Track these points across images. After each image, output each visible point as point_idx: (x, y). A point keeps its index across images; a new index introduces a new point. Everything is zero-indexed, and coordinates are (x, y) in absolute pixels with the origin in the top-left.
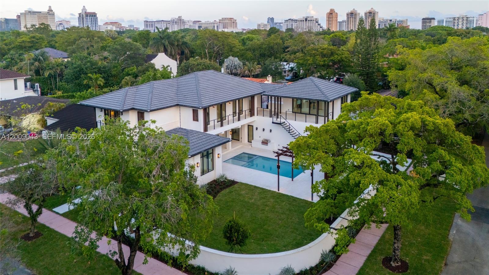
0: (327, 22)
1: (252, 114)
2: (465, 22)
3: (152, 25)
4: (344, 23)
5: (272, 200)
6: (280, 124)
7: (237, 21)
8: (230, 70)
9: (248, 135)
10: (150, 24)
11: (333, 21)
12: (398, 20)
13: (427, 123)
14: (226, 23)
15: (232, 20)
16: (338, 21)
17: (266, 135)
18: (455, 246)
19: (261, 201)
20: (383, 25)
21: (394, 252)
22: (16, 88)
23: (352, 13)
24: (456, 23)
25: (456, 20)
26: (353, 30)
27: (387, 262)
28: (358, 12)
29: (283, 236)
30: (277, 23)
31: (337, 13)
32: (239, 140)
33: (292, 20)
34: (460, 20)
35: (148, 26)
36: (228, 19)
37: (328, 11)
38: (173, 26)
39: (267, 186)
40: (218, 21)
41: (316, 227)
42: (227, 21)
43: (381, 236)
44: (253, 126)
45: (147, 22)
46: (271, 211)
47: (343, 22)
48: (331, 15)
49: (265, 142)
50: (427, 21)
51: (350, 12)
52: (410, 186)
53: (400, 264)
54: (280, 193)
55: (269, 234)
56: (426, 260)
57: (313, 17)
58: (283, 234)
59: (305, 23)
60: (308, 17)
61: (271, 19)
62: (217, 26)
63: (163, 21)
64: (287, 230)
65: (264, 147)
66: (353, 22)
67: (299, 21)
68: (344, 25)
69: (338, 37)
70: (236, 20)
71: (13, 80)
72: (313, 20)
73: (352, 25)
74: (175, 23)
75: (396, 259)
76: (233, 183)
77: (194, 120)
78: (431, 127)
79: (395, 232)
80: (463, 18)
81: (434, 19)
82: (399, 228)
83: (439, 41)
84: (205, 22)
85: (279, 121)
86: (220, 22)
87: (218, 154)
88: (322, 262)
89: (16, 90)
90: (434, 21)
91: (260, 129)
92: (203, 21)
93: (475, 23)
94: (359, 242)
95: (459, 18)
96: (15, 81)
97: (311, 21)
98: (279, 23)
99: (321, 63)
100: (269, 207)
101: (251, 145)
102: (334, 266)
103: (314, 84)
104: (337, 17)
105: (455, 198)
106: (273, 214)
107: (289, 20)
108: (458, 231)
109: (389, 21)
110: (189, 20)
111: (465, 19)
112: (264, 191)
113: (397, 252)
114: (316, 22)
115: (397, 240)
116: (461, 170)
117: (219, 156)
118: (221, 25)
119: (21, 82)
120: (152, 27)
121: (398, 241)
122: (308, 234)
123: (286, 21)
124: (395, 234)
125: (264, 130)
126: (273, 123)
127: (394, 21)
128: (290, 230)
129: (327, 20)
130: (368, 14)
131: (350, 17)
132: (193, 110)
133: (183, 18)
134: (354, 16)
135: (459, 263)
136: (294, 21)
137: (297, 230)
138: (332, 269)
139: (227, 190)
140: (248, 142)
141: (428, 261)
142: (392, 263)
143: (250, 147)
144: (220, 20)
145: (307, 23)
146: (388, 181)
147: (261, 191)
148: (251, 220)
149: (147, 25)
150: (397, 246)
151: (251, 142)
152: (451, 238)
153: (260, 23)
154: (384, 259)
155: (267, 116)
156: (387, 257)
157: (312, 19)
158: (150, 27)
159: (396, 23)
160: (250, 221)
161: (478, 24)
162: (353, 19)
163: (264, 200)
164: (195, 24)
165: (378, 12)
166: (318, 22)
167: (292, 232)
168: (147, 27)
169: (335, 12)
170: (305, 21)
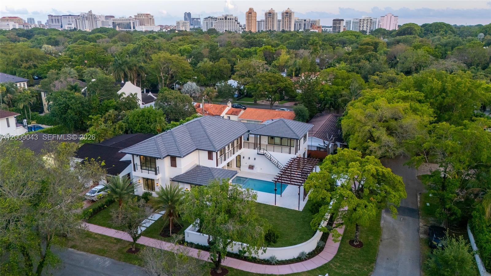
0: (247, 21)
1: (240, 148)
2: (369, 23)
3: (58, 20)
4: (263, 22)
5: (274, 212)
6: (263, 155)
7: (154, 18)
8: (189, 94)
9: (236, 162)
10: (55, 19)
11: (253, 20)
12: (311, 20)
13: (379, 171)
14: (143, 20)
15: (149, 16)
16: (257, 20)
17: (251, 162)
18: (384, 230)
20: (298, 24)
21: (356, 237)
22: (9, 126)
23: (270, 13)
24: (362, 24)
25: (362, 21)
26: (272, 30)
27: (351, 242)
28: (276, 12)
30: (194, 19)
31: (256, 13)
32: (229, 166)
33: (212, 18)
34: (365, 22)
35: (54, 21)
36: (144, 15)
37: (248, 10)
38: (84, 22)
39: (266, 202)
40: (134, 17)
42: (143, 17)
43: (344, 228)
44: (240, 156)
45: (52, 16)
46: (277, 219)
47: (261, 21)
48: (251, 13)
49: (251, 167)
50: (337, 22)
51: (268, 11)
52: (372, 206)
53: (358, 243)
54: (277, 207)
56: (371, 240)
57: (232, 15)
59: (224, 22)
60: (228, 15)
61: (188, 14)
62: (133, 23)
63: (70, 15)
65: (250, 171)
66: (271, 22)
67: (219, 19)
68: (263, 25)
69: (268, 50)
70: (152, 16)
71: (6, 119)
72: (233, 19)
73: (271, 25)
74: (85, 19)
75: (357, 241)
77: (209, 159)
78: (381, 174)
80: (367, 20)
81: (343, 20)
83: (354, 59)
84: (120, 18)
85: (262, 152)
86: (136, 19)
88: (318, 247)
89: (9, 128)
90: (343, 22)
91: (246, 158)
92: (117, 17)
93: (377, 25)
95: (364, 20)
96: (7, 119)
97: (231, 19)
98: (196, 19)
99: (270, 89)
100: (274, 217)
101: (240, 169)
102: (325, 248)
103: (286, 125)
104: (256, 17)
105: (389, 208)
106: (279, 221)
107: (209, 17)
108: (385, 221)
109: (303, 21)
110: (100, 15)
111: (369, 20)
112: (266, 206)
113: (357, 237)
114: (236, 21)
115: (358, 231)
116: (395, 196)
118: (137, 22)
119: (12, 120)
120: (58, 22)
122: (305, 231)
123: (205, 18)
124: (357, 228)
125: (249, 158)
126: (258, 154)
127: (308, 21)
129: (246, 20)
130: (285, 14)
131: (268, 16)
132: (209, 152)
133: (93, 13)
134: (272, 16)
135: (387, 239)
136: (214, 19)
138: (324, 250)
140: (237, 167)
141: (372, 240)
142: (354, 243)
143: (240, 171)
144: (135, 16)
145: (227, 22)
146: (360, 204)
147: (264, 206)
149: (52, 19)
150: (358, 234)
151: (240, 167)
152: (381, 225)
153: (179, 20)
154: (350, 241)
155: (252, 148)
156: (351, 240)
157: (231, 18)
158: (56, 22)
159: (310, 23)
161: (380, 25)
162: (271, 18)
163: (269, 212)
164: (108, 19)
165: (294, 13)
166: (237, 21)
167: (295, 231)
168: (52, 22)
169: (253, 11)
170: (224, 19)
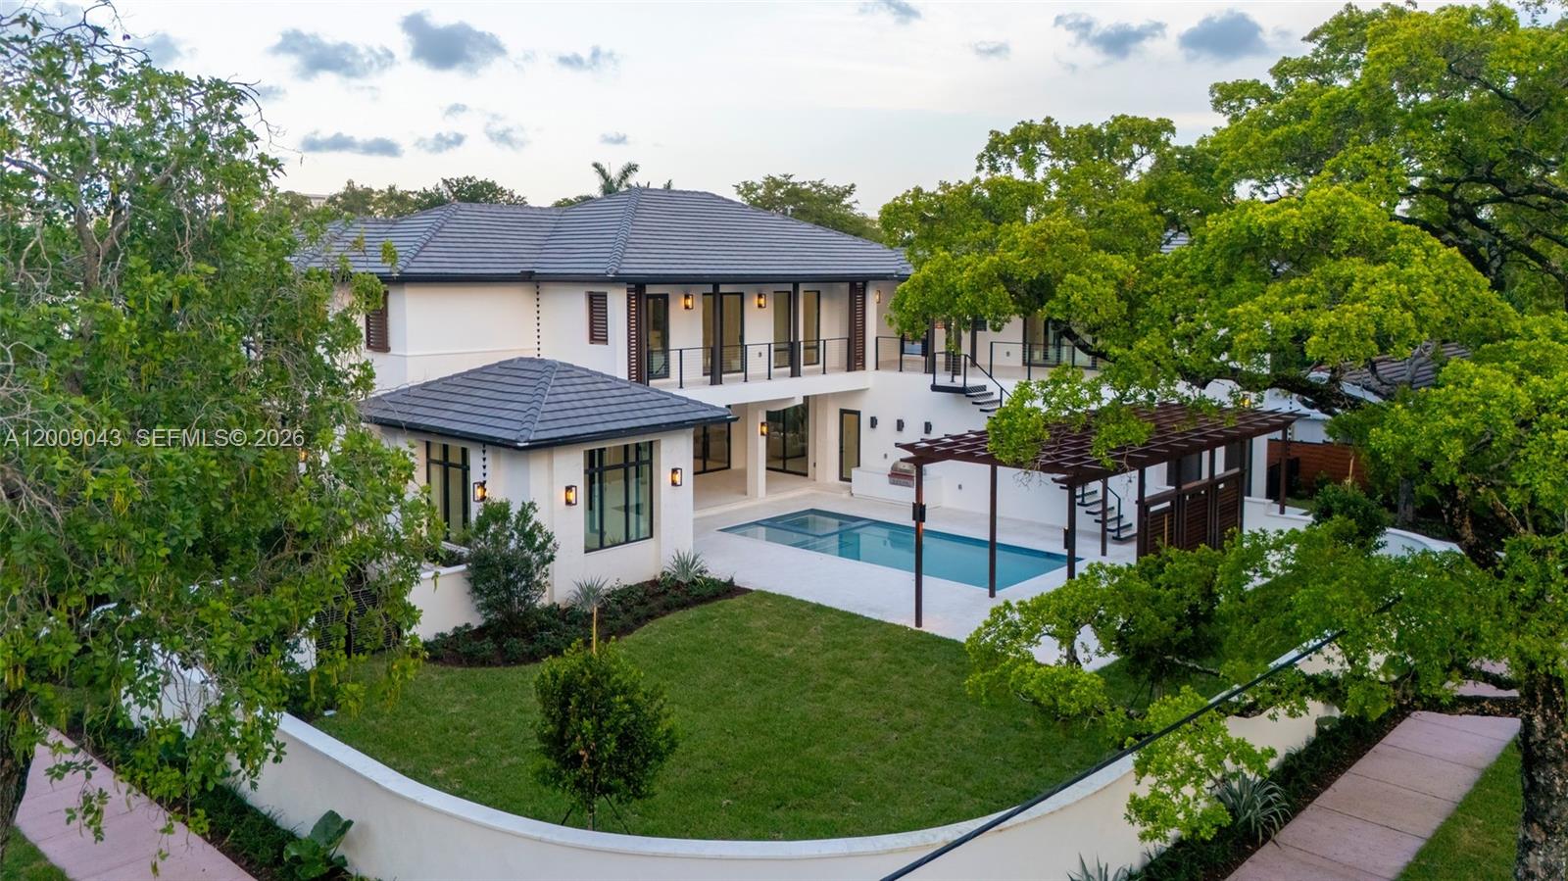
1: (854, 360)
5: (877, 655)
6: (963, 391)
9: (841, 452)
19: (829, 655)
29: (888, 795)
32: (806, 475)
41: (1024, 681)
43: (1428, 834)
44: (858, 413)
46: (862, 692)
49: (904, 473)
54: (919, 633)
55: (819, 783)
58: (890, 786)
64: (918, 768)
65: (899, 492)
76: (729, 590)
77: (592, 339)
79: (1531, 779)
82: (1557, 748)
87: (674, 471)
91: (887, 424)
94: (1298, 854)
100: (855, 678)
101: (850, 488)
106: (868, 704)
112: (851, 624)
115: (1544, 827)
117: (677, 478)
121: (1549, 831)
124: (1531, 789)
125: (901, 425)
126: (935, 389)
128: (933, 772)
132: (592, 297)
137: (968, 773)
139: (693, 613)
140: (842, 478)
143: (845, 495)
148: (753, 720)
150: (1545, 866)
151: (850, 480)
155: (912, 368)
160: (749, 724)
163: (840, 654)
